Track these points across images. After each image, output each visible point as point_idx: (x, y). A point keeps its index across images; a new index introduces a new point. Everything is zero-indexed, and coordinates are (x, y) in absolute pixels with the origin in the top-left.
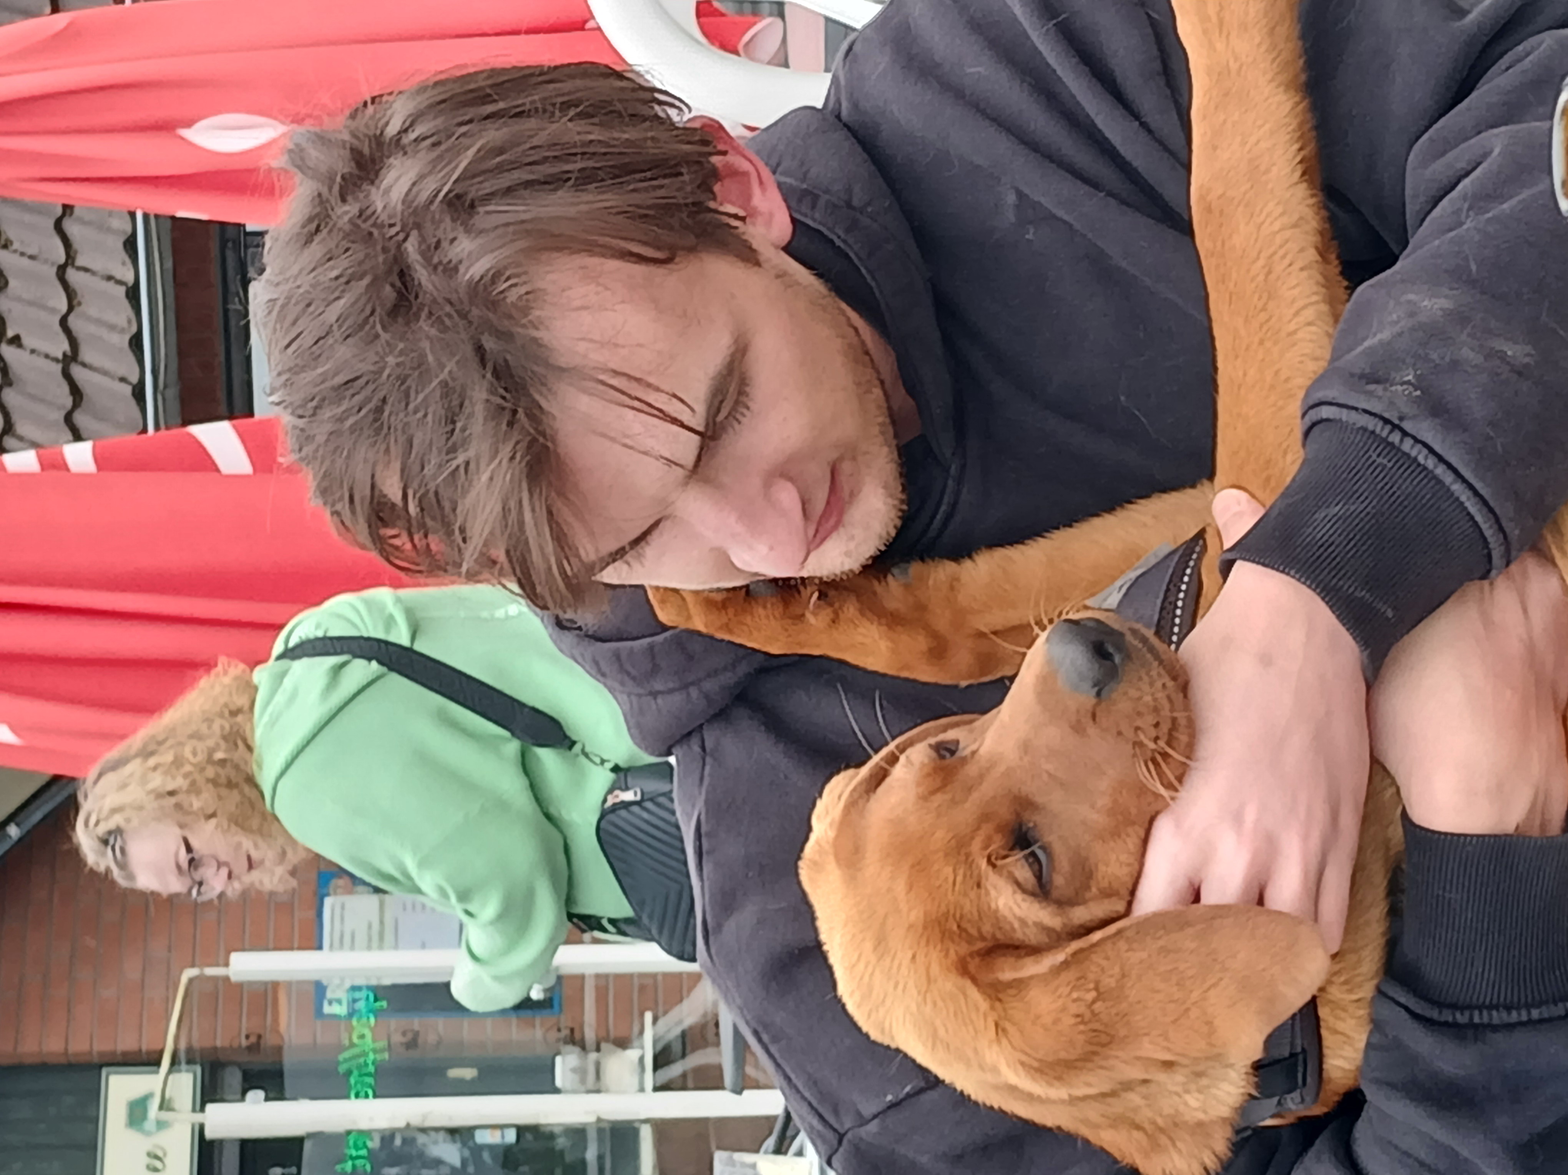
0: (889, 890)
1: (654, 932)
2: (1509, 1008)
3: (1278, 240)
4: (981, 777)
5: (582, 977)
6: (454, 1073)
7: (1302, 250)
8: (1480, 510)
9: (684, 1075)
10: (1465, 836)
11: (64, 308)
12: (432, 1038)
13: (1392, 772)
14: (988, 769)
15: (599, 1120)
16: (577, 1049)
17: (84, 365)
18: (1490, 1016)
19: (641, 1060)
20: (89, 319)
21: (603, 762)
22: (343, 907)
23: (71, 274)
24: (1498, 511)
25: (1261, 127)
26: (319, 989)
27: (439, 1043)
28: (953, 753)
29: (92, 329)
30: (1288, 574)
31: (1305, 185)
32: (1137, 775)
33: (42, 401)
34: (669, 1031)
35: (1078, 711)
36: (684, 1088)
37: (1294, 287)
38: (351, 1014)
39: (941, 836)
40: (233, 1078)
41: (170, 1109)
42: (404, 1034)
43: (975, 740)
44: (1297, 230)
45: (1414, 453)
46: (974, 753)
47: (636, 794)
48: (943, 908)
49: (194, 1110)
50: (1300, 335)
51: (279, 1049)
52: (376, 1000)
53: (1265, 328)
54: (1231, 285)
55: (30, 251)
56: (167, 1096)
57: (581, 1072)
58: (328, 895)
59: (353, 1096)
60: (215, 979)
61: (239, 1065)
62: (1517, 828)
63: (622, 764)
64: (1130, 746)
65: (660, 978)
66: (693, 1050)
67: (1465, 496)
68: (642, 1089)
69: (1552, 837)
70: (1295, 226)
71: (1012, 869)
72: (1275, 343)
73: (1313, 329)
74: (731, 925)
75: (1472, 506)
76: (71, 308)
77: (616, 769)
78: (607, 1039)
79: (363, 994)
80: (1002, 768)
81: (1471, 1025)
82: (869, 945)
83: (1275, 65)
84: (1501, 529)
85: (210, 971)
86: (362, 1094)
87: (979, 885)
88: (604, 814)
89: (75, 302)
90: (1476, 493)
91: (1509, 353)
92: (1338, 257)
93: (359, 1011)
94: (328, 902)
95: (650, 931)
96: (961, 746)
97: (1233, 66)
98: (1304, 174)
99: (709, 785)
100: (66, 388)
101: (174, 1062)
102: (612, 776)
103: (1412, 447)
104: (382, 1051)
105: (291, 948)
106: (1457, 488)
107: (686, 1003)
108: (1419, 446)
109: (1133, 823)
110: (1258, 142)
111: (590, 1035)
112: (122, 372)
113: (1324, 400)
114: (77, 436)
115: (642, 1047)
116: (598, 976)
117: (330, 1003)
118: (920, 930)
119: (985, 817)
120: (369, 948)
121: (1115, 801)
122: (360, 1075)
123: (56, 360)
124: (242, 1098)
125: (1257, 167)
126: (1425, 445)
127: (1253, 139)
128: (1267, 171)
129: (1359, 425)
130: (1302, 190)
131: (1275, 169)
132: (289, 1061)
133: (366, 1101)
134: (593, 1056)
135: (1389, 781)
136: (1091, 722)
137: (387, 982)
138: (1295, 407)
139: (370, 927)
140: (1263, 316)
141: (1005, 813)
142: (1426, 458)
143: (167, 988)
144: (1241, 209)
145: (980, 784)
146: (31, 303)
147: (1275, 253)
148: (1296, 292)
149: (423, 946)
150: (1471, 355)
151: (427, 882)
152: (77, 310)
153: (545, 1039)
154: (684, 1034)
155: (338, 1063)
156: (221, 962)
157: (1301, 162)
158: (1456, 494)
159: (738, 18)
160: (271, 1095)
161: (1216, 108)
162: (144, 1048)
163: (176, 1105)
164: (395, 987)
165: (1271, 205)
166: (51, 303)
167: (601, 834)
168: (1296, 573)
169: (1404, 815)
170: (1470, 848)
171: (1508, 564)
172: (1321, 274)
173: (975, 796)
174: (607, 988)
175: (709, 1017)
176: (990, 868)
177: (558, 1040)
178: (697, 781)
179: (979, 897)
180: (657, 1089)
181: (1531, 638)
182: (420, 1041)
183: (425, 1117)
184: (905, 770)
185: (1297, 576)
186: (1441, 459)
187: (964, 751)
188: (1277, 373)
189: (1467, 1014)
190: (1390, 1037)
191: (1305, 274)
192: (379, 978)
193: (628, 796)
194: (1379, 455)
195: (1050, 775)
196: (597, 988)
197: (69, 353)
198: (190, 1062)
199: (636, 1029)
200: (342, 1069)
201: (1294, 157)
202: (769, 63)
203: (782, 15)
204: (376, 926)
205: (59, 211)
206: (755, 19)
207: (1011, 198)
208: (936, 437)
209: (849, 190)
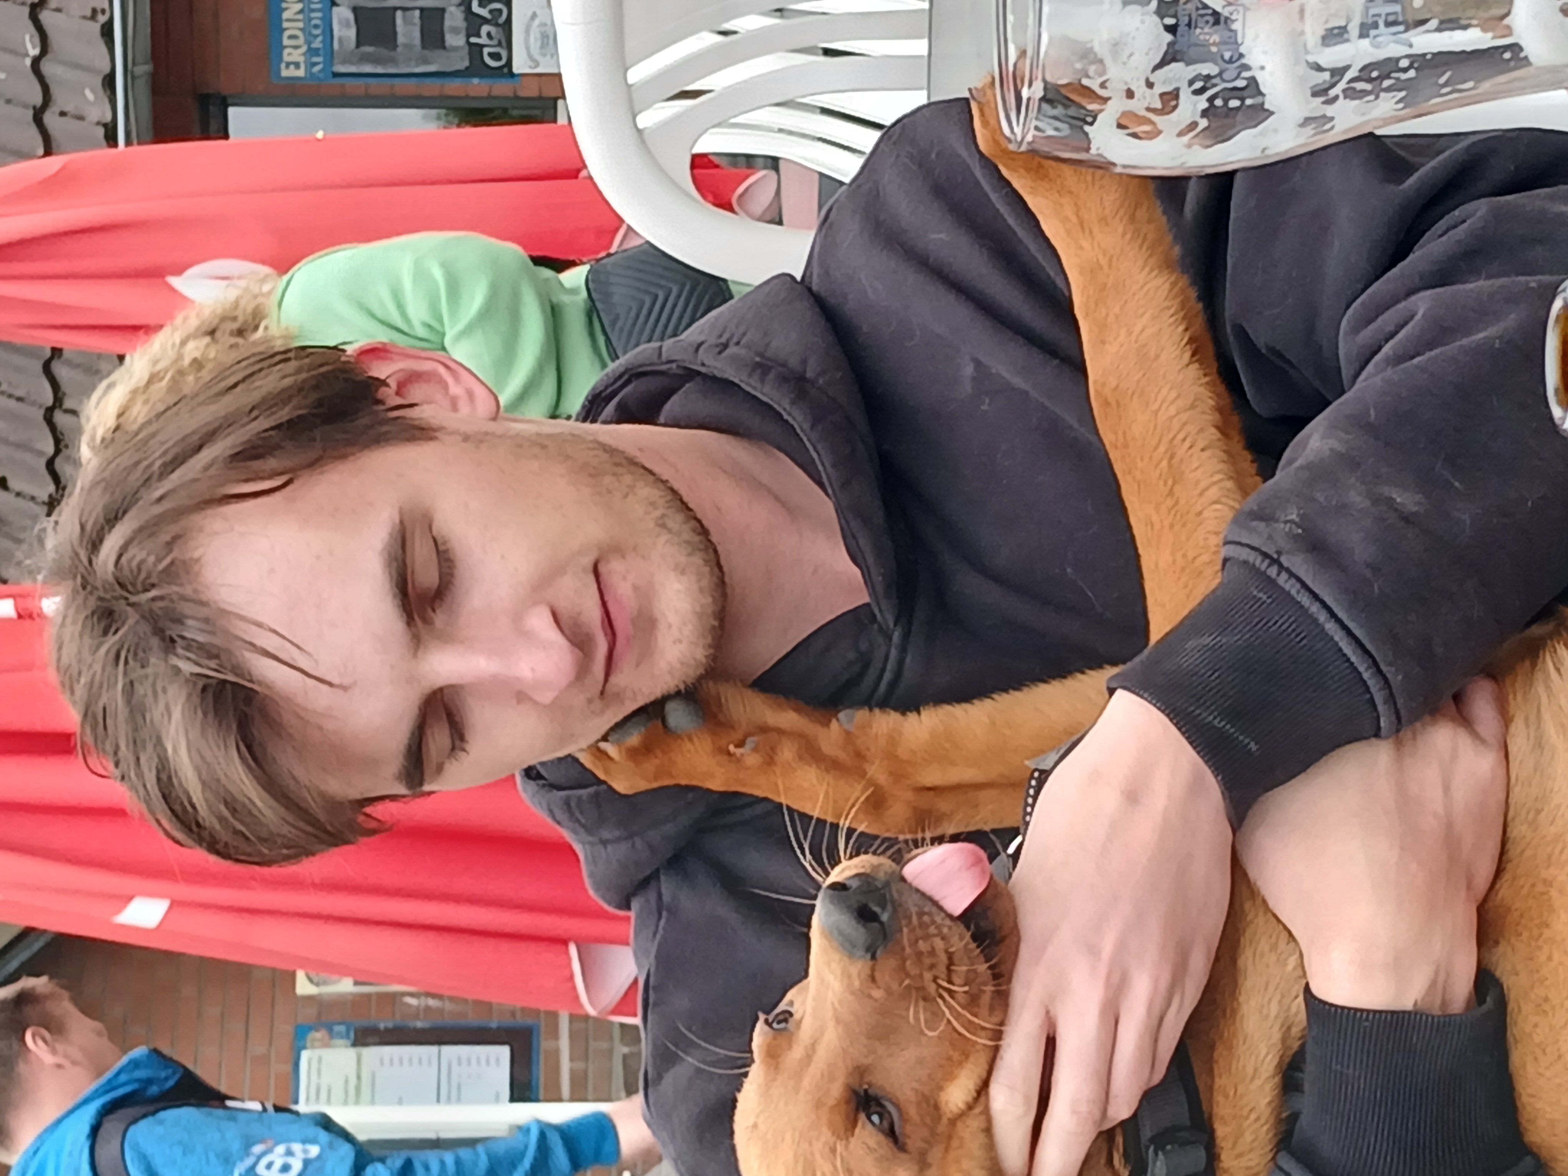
3: (1176, 424)
7: (1200, 431)
8: (1354, 653)
10: (1362, 1011)
11: (50, 449)
22: (320, 1060)
23: (59, 417)
31: (1196, 365)
37: (1197, 470)
44: (1195, 412)
50: (1206, 514)
53: (1173, 512)
54: (1138, 474)
55: (19, 393)
58: (305, 1048)
62: (1417, 1006)
67: (1339, 637)
70: (1191, 407)
72: (1183, 526)
73: (1218, 506)
74: (669, 1079)
75: (1347, 648)
76: (58, 451)
89: (62, 446)
91: (1398, 500)
94: (305, 1055)
97: (1104, 260)
98: (1194, 354)
99: (663, 937)
103: (1287, 581)
106: (1330, 627)
108: (1293, 581)
120: (346, 1102)
123: (41, 502)
125: (1146, 354)
126: (1299, 580)
128: (1157, 356)
129: (1241, 559)
130: (1194, 371)
131: (1164, 354)
139: (347, 1081)
140: (1171, 501)
142: (1298, 592)
144: (1136, 398)
146: (18, 446)
147: (1175, 437)
148: (1199, 473)
149: (400, 1102)
150: (1358, 499)
152: (65, 452)
157: (1188, 343)
158: (1330, 633)
159: (734, 170)
165: (1165, 390)
166: (39, 446)
169: (1307, 988)
170: (1366, 1023)
172: (1225, 451)
178: (651, 935)
186: (1315, 597)
191: (1207, 453)
194: (1257, 590)
197: (54, 495)
201: (1181, 339)
202: (760, 219)
203: (776, 168)
204: (353, 1081)
205: (48, 354)
206: (749, 171)
207: (969, 370)
208: (878, 604)
209: (804, 362)
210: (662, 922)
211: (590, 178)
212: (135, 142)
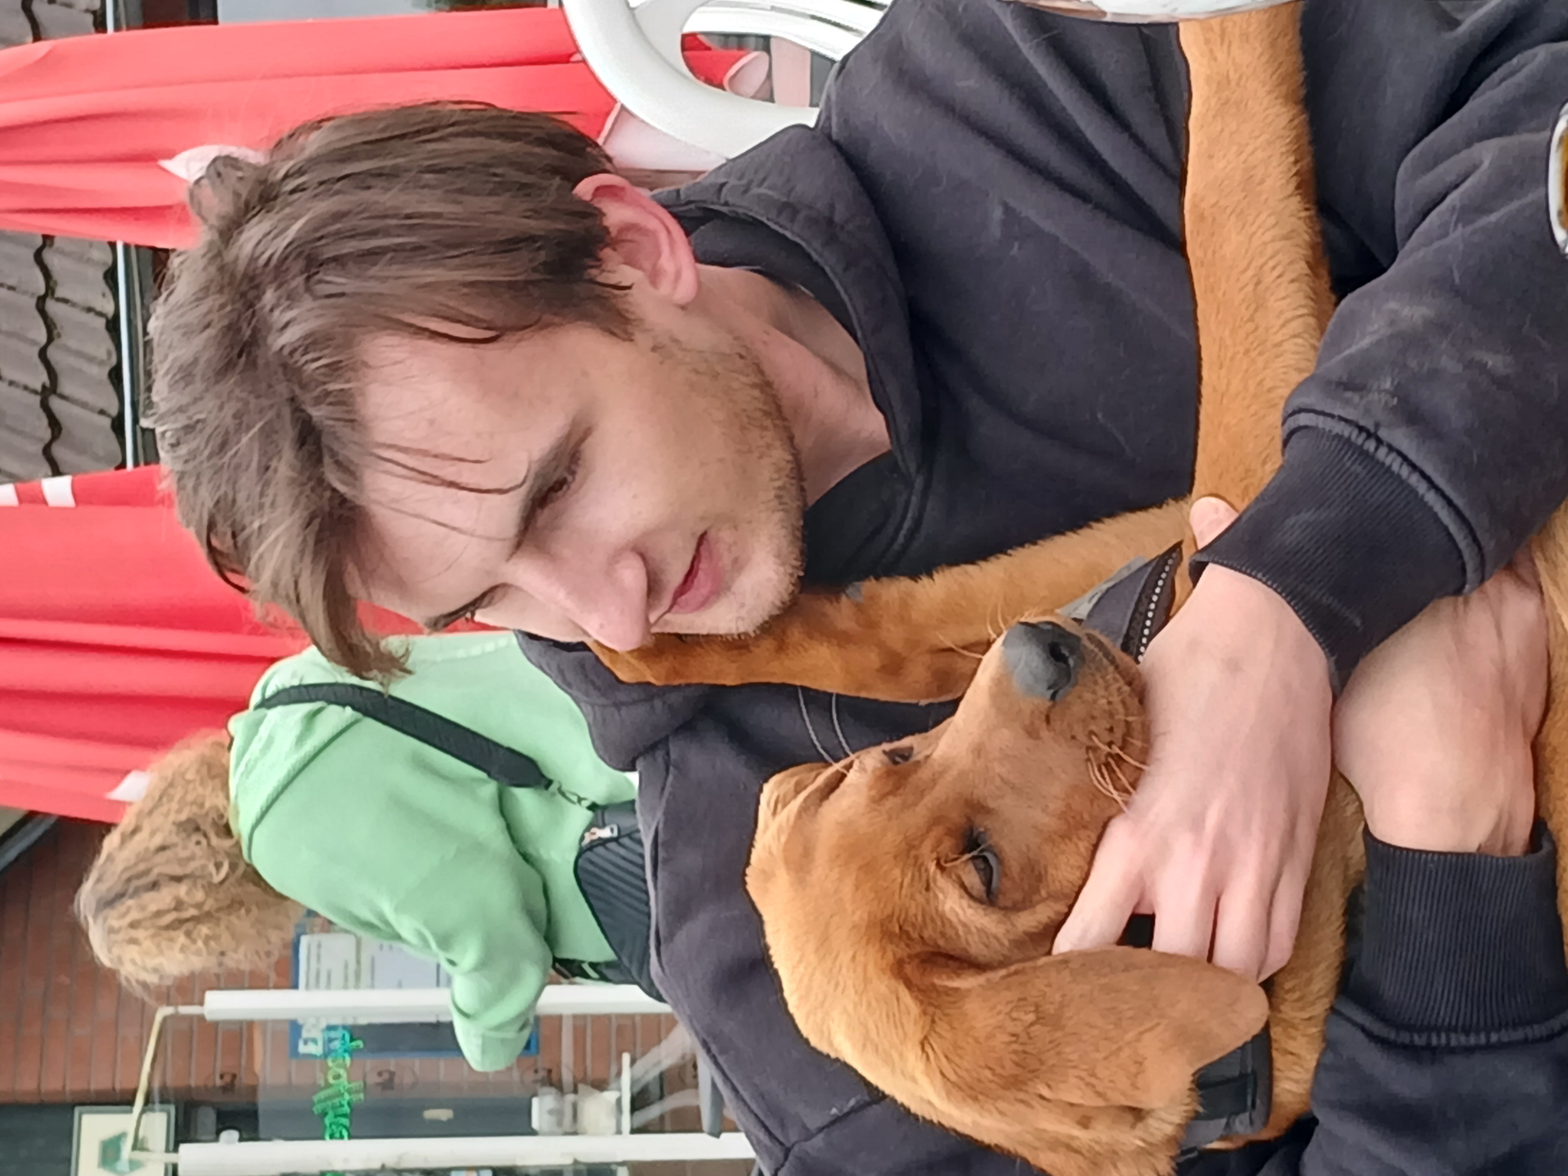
0: (836, 891)
1: (635, 973)
2: (1467, 1032)
3: (1269, 251)
4: (934, 781)
5: (560, 1018)
6: (430, 1114)
7: (1291, 263)
9: (662, 1117)
10: (1427, 852)
11: (43, 338)
12: (408, 1079)
13: (1356, 786)
14: (941, 774)
15: (576, 1162)
16: (553, 1090)
17: (63, 397)
18: (1448, 1040)
19: (619, 1101)
20: (68, 350)
21: (580, 800)
22: (319, 946)
23: (51, 306)
24: (1474, 525)
25: (1257, 138)
26: (295, 1028)
27: (414, 1085)
28: (906, 758)
29: (72, 361)
30: (1255, 577)
31: (1298, 198)
32: (1091, 780)
33: (21, 433)
34: (646, 1072)
35: (1032, 712)
36: (662, 1131)
37: (1284, 298)
38: (327, 1053)
39: (892, 839)
40: (207, 1118)
41: (144, 1149)
42: (380, 1074)
43: (929, 745)
44: (1288, 243)
45: (1388, 461)
46: (927, 757)
47: (612, 830)
48: (888, 911)
49: (167, 1150)
50: (1286, 346)
51: (253, 1090)
52: (352, 1040)
53: (1251, 338)
54: (1220, 294)
55: (11, 282)
56: (141, 1134)
57: (558, 1113)
58: (305, 934)
59: (327, 1137)
60: (190, 1018)
61: (213, 1105)
62: (1479, 848)
63: (600, 801)
64: (1084, 750)
65: (638, 1019)
66: (671, 1093)
68: (619, 1132)
69: (1514, 858)
70: (1286, 238)
71: (961, 873)
72: (1261, 354)
73: (1300, 341)
74: (681, 937)
76: (50, 339)
77: (593, 807)
78: (584, 1081)
79: (338, 1034)
80: (954, 772)
81: (1428, 1047)
82: (811, 947)
83: (1275, 77)
84: (1475, 540)
85: (185, 1010)
86: (338, 1135)
87: (928, 888)
88: (581, 853)
89: (55, 334)
90: (1450, 503)
91: (1490, 364)
92: (1331, 273)
93: (335, 1051)
94: (304, 940)
95: (630, 972)
96: (915, 751)
97: (1234, 76)
98: (1298, 187)
99: (671, 794)
100: (45, 421)
101: (148, 1101)
102: (589, 814)
103: (1387, 455)
104: (358, 1092)
105: (266, 987)
106: (1431, 498)
107: (664, 1044)
108: (1394, 455)
109: (1085, 827)
110: (1253, 153)
111: (567, 1077)
112: (101, 404)
113: (1302, 406)
114: (56, 472)
115: (619, 1089)
116: (575, 1017)
117: (306, 1042)
118: (863, 930)
119: (935, 821)
120: (345, 987)
121: (1068, 806)
122: (336, 1116)
123: (35, 392)
124: (216, 1139)
125: (1252, 176)
126: (1401, 453)
127: (1250, 148)
128: (1262, 182)
129: (1334, 433)
130: (1295, 203)
131: (1269, 182)
132: (263, 1101)
133: (340, 1142)
134: (570, 1097)
135: (1354, 796)
136: (1044, 725)
137: (363, 1021)
138: (1276, 417)
139: (346, 966)
140: (1250, 326)
141: (956, 817)
142: (1400, 467)
143: (142, 1026)
144: (1233, 218)
145: (933, 788)
146: (10, 335)
147: (1265, 263)
148: (1283, 304)
149: (400, 985)
150: (1450, 363)
151: (406, 926)
152: (56, 342)
153: (522, 1082)
154: (662, 1076)
155: (313, 1104)
156: (196, 1000)
157: (1296, 174)
159: (723, 52)
160: (245, 1136)
161: (1214, 117)
162: (118, 1087)
163: (150, 1145)
164: (370, 1027)
165: (1263, 216)
166: (31, 335)
167: (580, 872)
168: (1264, 575)
169: (1366, 831)
170: (1431, 865)
171: (1482, 581)
172: (1311, 288)
173: (927, 800)
174: (584, 1028)
175: (688, 1058)
176: (938, 872)
177: (535, 1082)
179: (928, 901)
180: (634, 1131)
181: (1504, 661)
182: (396, 1080)
183: (400, 1158)
184: (858, 774)
185: (1264, 579)
186: (1415, 468)
187: (918, 756)
188: (1260, 383)
189: (1424, 1036)
190: (1345, 1058)
191: (1295, 285)
192: (355, 1018)
193: (605, 833)
194: (1353, 463)
195: (1002, 779)
196: (575, 1028)
197: (48, 384)
198: (163, 1101)
199: (614, 1070)
200: (317, 1109)
201: (1289, 170)
202: (754, 97)
203: (767, 49)
204: (352, 966)
205: (39, 242)
206: (741, 53)
207: (998, 213)
208: (902, 453)
209: (832, 207)
210: (671, 778)
211: (584, 61)
212: (124, 26)
